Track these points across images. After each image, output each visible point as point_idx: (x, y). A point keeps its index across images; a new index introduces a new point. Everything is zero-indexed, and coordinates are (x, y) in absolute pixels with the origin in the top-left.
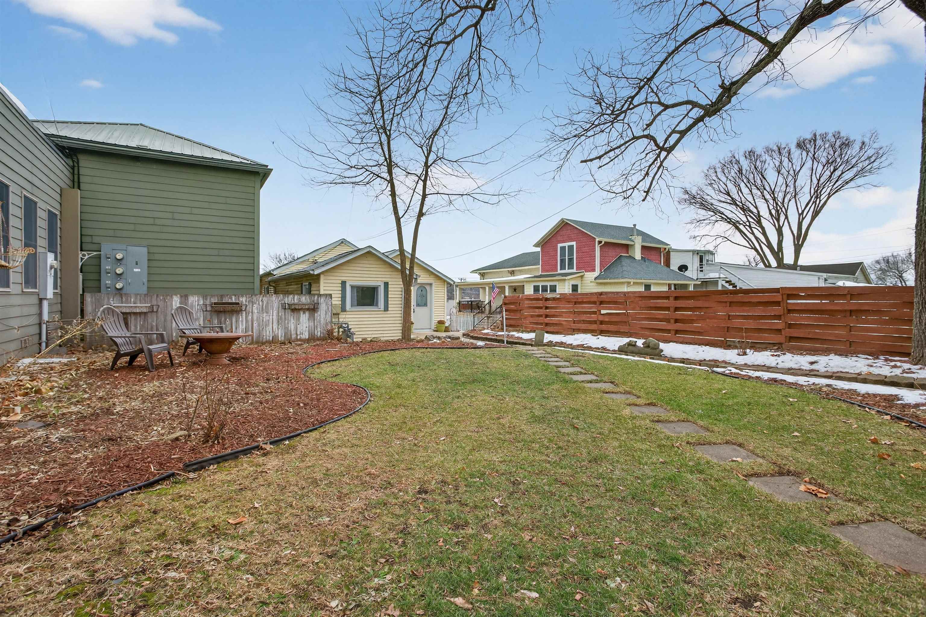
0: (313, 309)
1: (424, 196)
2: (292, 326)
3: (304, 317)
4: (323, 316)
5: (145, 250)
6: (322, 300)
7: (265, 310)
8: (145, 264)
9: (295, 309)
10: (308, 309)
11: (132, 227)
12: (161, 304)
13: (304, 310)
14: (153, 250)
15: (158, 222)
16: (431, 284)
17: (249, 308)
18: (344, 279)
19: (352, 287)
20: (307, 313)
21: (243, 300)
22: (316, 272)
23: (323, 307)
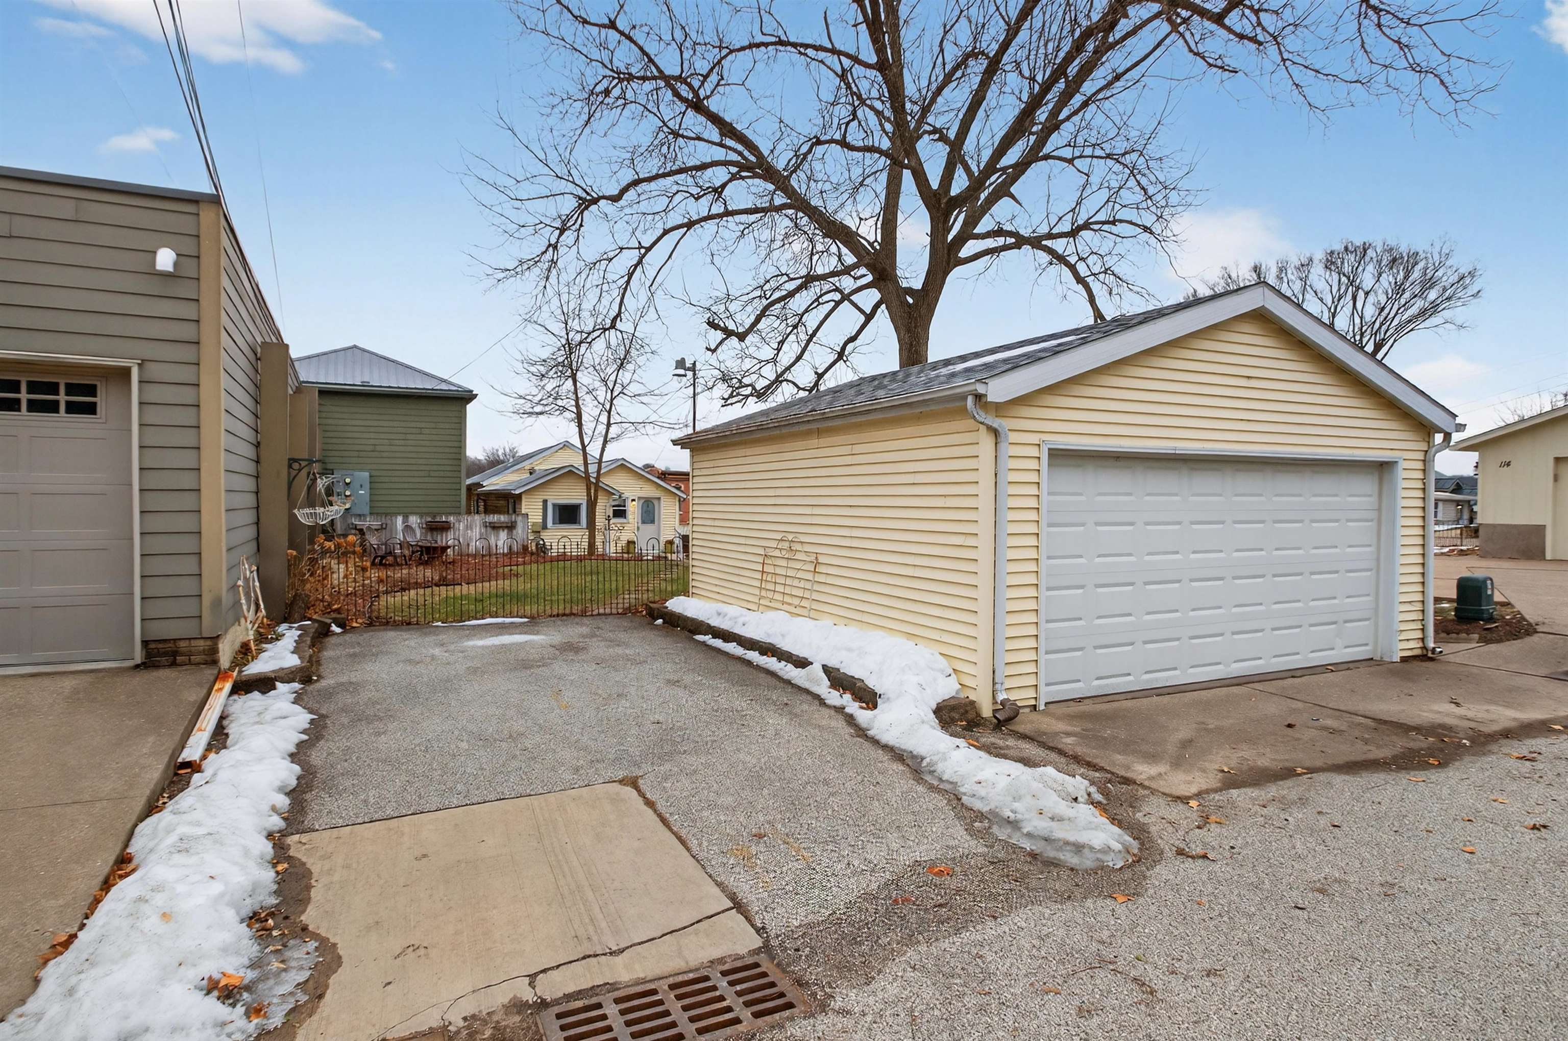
0: (511, 527)
1: (609, 425)
2: (493, 541)
3: (503, 535)
4: (520, 532)
5: (367, 474)
6: (519, 519)
7: (469, 527)
8: (367, 486)
9: (495, 527)
10: (507, 527)
11: (356, 454)
12: (389, 522)
13: (503, 528)
14: (374, 473)
15: (378, 448)
16: (659, 499)
17: (457, 525)
18: (546, 497)
19: (554, 505)
20: (506, 531)
21: (451, 519)
22: (517, 492)
23: (520, 525)
